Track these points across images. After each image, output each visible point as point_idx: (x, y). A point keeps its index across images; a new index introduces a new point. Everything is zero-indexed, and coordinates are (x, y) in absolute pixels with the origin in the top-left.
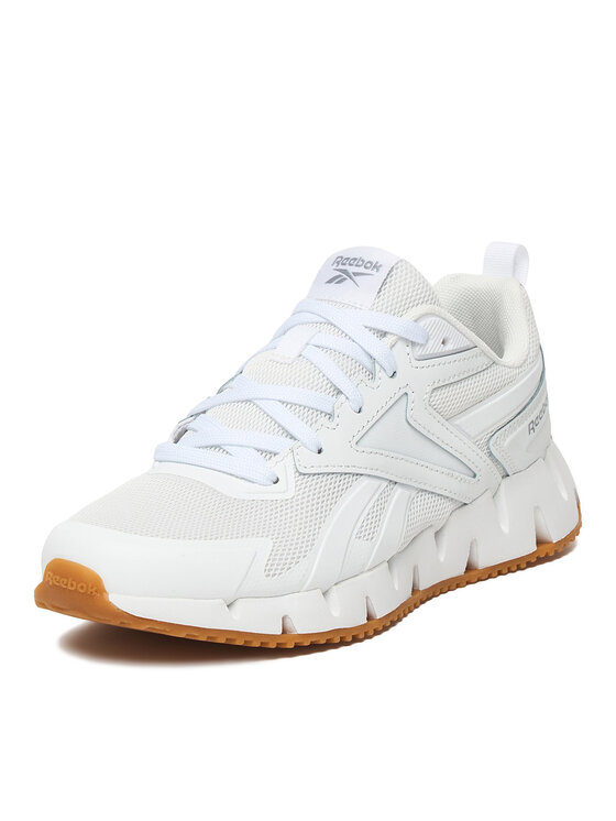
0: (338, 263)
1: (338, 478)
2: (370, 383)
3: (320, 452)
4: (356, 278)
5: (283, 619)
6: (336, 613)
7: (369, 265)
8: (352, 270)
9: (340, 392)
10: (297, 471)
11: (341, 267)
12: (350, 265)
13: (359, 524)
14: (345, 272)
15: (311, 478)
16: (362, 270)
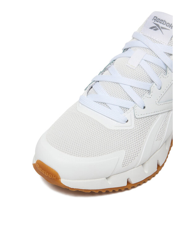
0: (155, 19)
1: (151, 117)
2: (165, 76)
3: (144, 107)
4: (162, 30)
5: (127, 180)
6: (146, 172)
7: (168, 25)
8: (161, 25)
9: (153, 82)
10: (135, 117)
11: (156, 22)
12: (160, 23)
13: (157, 134)
14: (158, 25)
15: (141, 119)
16: (165, 26)
